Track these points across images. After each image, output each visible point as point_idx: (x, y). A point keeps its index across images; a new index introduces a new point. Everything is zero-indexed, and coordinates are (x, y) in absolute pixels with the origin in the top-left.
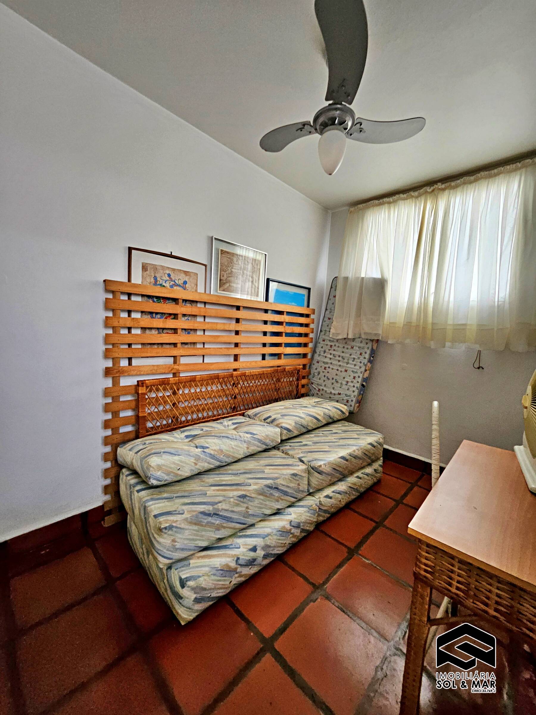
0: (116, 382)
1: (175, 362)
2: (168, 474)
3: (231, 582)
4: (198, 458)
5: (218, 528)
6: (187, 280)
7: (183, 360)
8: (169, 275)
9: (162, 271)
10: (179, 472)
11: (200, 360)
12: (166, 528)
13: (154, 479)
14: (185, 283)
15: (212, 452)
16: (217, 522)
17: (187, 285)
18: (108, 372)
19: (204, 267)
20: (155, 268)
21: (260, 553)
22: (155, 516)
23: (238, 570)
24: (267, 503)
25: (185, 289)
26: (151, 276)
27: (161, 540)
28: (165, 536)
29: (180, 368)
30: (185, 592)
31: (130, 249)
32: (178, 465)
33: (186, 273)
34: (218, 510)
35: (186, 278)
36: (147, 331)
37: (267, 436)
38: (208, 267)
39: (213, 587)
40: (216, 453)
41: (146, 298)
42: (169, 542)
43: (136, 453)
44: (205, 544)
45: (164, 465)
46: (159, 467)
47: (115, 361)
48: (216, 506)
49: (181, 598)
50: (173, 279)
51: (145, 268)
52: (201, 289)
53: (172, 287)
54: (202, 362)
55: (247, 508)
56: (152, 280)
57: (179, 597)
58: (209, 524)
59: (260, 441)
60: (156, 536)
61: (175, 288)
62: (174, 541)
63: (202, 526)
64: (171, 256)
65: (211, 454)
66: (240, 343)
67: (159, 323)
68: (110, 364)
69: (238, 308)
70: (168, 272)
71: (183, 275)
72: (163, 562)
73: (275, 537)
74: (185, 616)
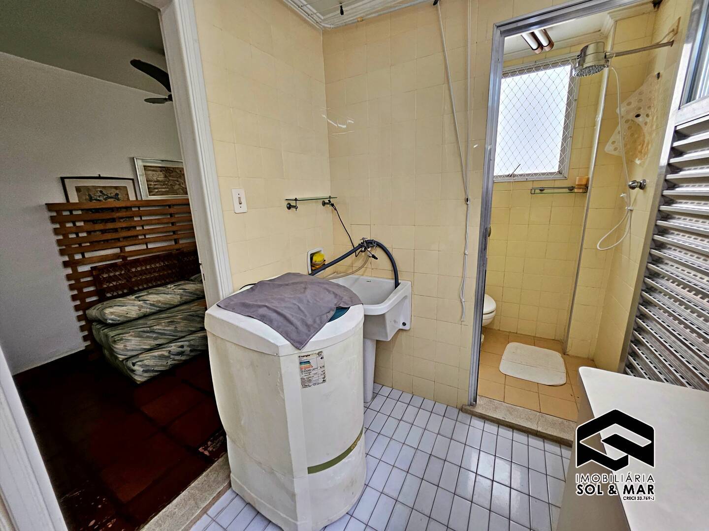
0: (75, 270)
1: (121, 251)
2: (119, 316)
3: (167, 363)
4: (141, 307)
5: (156, 339)
6: (118, 192)
7: (128, 249)
8: (101, 192)
9: (94, 190)
10: (128, 315)
11: (144, 247)
12: (117, 340)
13: (110, 320)
14: (117, 195)
15: (152, 302)
16: (154, 336)
17: (119, 196)
18: (66, 264)
19: (131, 181)
20: (87, 188)
21: (188, 349)
22: (112, 337)
23: (171, 357)
24: (192, 324)
25: (118, 199)
26: (86, 194)
27: (116, 346)
28: (119, 344)
29: (126, 255)
30: (136, 368)
31: (63, 179)
32: (126, 311)
33: (116, 188)
34: (154, 329)
35: (117, 192)
36: (92, 233)
37: (197, 289)
38: (135, 180)
39: (154, 365)
40: (155, 303)
41: (85, 211)
42: (122, 347)
43: (97, 310)
44: (148, 347)
45: (115, 312)
46: (112, 313)
47: (71, 256)
48: (152, 328)
49: (135, 371)
50: (105, 193)
51: (78, 189)
52: (132, 198)
53: (105, 199)
54: (145, 248)
55: (176, 327)
56: (87, 197)
57: (133, 371)
58: (148, 337)
59: (191, 293)
60: (113, 345)
61: (109, 200)
62: (125, 346)
63: (143, 338)
64: (99, 178)
65: (150, 304)
66: (177, 231)
67: (100, 226)
68: (66, 258)
69: (170, 206)
70: (99, 190)
71: (114, 190)
72: (121, 357)
73: (198, 341)
74: (139, 380)
